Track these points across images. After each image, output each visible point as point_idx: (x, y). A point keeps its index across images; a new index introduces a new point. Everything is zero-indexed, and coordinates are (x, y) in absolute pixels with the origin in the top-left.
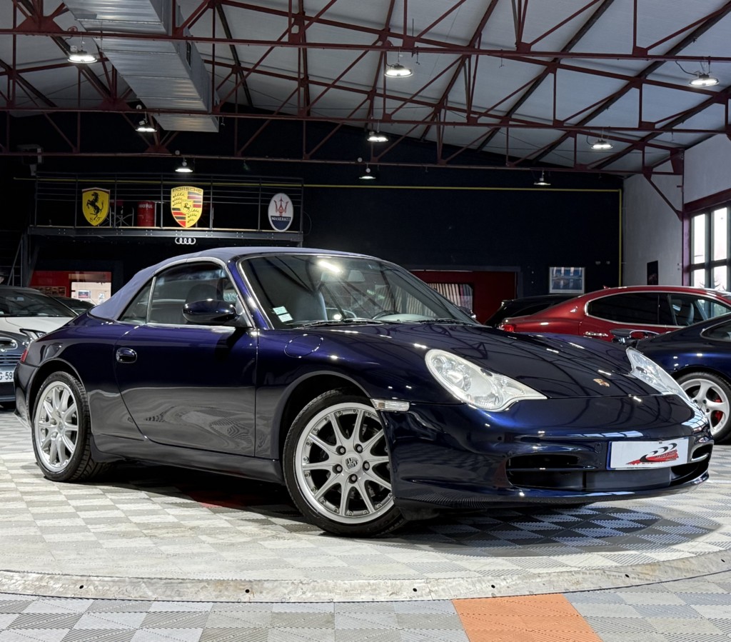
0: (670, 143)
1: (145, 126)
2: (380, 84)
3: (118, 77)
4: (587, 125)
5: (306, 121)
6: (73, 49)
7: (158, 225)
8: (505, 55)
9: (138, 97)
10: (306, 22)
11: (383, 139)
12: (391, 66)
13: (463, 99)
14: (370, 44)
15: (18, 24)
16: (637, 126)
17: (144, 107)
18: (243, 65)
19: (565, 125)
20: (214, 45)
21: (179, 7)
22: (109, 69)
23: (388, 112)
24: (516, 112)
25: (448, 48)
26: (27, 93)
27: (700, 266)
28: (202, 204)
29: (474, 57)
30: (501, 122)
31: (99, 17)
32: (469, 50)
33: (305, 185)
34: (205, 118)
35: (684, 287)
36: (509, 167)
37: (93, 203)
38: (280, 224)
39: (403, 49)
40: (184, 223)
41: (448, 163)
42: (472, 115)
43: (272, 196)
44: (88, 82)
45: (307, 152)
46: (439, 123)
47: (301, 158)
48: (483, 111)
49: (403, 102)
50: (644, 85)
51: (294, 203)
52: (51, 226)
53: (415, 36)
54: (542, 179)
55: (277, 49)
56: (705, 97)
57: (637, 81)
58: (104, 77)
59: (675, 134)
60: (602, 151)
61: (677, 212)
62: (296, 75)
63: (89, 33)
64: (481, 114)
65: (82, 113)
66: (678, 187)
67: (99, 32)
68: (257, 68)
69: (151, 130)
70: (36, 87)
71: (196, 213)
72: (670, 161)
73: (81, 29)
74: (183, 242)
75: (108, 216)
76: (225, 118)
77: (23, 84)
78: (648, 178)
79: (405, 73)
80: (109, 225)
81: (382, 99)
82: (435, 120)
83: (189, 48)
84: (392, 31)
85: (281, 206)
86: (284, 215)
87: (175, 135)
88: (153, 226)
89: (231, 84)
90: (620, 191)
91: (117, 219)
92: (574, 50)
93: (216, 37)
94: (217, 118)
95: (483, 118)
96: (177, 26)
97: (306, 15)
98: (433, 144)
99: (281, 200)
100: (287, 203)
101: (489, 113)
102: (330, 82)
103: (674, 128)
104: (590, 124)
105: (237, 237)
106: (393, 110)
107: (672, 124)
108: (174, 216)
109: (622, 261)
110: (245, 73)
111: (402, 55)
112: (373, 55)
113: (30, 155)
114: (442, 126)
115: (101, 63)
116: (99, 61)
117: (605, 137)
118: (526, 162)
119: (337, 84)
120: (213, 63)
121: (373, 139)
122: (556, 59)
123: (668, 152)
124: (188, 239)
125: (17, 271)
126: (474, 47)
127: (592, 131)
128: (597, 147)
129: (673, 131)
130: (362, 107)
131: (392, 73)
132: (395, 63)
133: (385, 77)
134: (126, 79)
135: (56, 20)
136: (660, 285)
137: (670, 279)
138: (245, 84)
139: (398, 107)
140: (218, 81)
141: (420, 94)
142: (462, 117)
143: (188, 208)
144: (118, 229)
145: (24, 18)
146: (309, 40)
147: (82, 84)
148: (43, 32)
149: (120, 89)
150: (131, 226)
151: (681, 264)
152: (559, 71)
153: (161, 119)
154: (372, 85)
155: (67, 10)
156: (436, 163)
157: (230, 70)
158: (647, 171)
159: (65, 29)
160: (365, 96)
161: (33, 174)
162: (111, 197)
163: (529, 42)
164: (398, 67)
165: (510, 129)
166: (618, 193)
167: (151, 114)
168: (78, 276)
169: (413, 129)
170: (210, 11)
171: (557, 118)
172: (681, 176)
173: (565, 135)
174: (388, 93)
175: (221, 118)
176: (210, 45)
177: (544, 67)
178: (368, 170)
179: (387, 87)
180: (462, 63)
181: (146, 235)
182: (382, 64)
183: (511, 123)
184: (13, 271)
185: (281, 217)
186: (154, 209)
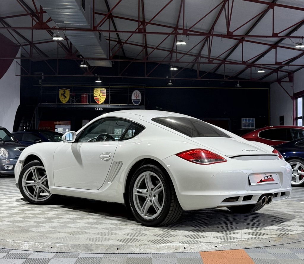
0: (288, 70)
1: (83, 64)
2: (175, 48)
3: (73, 46)
4: (255, 63)
5: (146, 63)
6: (55, 35)
7: (89, 103)
8: (223, 36)
9: (80, 53)
10: (146, 24)
11: (176, 69)
12: (178, 41)
13: (207, 53)
14: (170, 32)
15: (34, 25)
16: (275, 63)
17: (83, 57)
18: (121, 41)
19: (247, 63)
20: (110, 33)
21: (96, 18)
22: (69, 43)
23: (178, 58)
24: (228, 58)
25: (201, 34)
26: (37, 52)
27: (300, 118)
28: (106, 94)
29: (211, 37)
30: (222, 62)
31: (65, 22)
32: (209, 34)
33: (146, 87)
34: (107, 61)
35: (294, 126)
36: (225, 79)
37: (63, 95)
38: (136, 102)
39: (183, 34)
40: (99, 102)
41: (202, 78)
42: (210, 60)
43: (133, 91)
44: (61, 48)
45: (147, 74)
46: (198, 63)
47: (144, 76)
48: (215, 58)
49: (183, 55)
50: (277, 48)
51: (142, 94)
52: (47, 103)
53: (188, 29)
54: (238, 84)
55: (134, 34)
56: (300, 52)
57: (274, 46)
58: (67, 46)
59: (290, 66)
60: (261, 73)
61: (291, 97)
62: (142, 45)
63: (60, 29)
64: (214, 59)
65: (59, 59)
66: (291, 87)
67: (65, 28)
68: (127, 42)
69: (85, 66)
70: (41, 50)
71: (103, 98)
72: (288, 77)
73: (58, 27)
74: (98, 109)
75: (69, 99)
76: (114, 61)
77: (36, 48)
78: (280, 84)
79: (184, 43)
80: (69, 103)
81: (175, 53)
82: (196, 62)
83: (100, 34)
84: (179, 27)
85: (137, 95)
86: (138, 99)
87: (95, 68)
88: (87, 103)
89: (117, 48)
90: (269, 89)
91: (73, 101)
92: (250, 34)
93: (111, 30)
94: (111, 61)
95: (215, 60)
96: (95, 26)
97: (146, 21)
98: (196, 71)
99: (137, 93)
100: (139, 94)
101: (217, 59)
102: (155, 47)
103: (289, 64)
104: (257, 63)
105: (120, 107)
106: (179, 58)
107: (288, 63)
108: (95, 99)
109: (270, 116)
110: (122, 44)
111: (182, 36)
112: (171, 37)
113: (39, 76)
114: (199, 64)
115: (66, 41)
116: (65, 40)
117: (262, 68)
118: (232, 78)
119: (158, 48)
120: (110, 40)
121: (172, 69)
122: (243, 38)
123: (287, 74)
124: (100, 108)
125: (34, 121)
126: (211, 33)
127: (257, 66)
128: (259, 72)
129: (289, 65)
130: (168, 57)
131: (179, 43)
132: (180, 40)
133: (176, 45)
134: (75, 46)
135: (48, 24)
136: (285, 125)
137: (288, 123)
138: (122, 48)
139: (181, 56)
140: (112, 47)
141: (190, 51)
142: (207, 61)
143: (101, 96)
144: (73, 104)
145: (36, 23)
146: (147, 31)
147: (59, 49)
148: (43, 28)
149: (73, 51)
150: (78, 103)
151: (293, 117)
152: (244, 42)
153: (90, 62)
154: (172, 48)
155: (52, 20)
156: (197, 78)
157: (116, 43)
158: (279, 81)
159: (51, 27)
160: (169, 52)
161: (40, 83)
162: (71, 92)
163: (232, 31)
164: (181, 41)
165: (225, 65)
166: (268, 89)
167: (86, 60)
168: (58, 123)
169: (188, 65)
170: (108, 20)
171: (243, 61)
172: (292, 83)
173: (247, 67)
174: (177, 51)
175: (113, 61)
176: (108, 33)
177: (239, 41)
178: (170, 81)
179: (177, 49)
180: (206, 39)
181: (84, 107)
182: (175, 40)
183: (226, 62)
184: (32, 121)
185: (137, 99)
186: (87, 97)
